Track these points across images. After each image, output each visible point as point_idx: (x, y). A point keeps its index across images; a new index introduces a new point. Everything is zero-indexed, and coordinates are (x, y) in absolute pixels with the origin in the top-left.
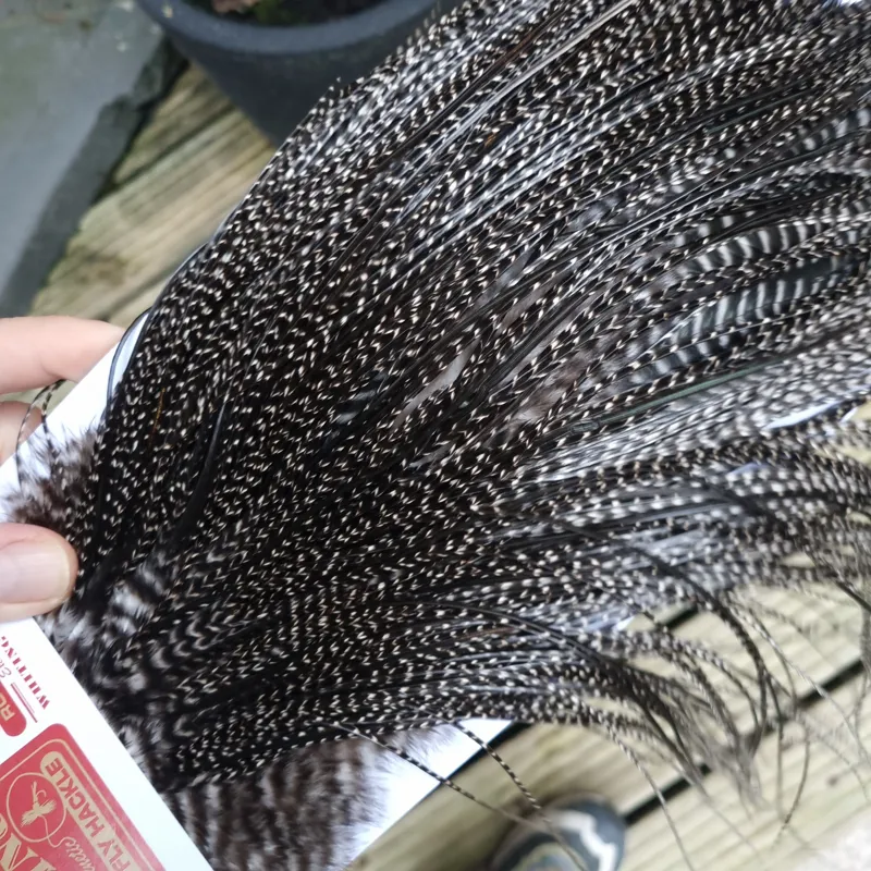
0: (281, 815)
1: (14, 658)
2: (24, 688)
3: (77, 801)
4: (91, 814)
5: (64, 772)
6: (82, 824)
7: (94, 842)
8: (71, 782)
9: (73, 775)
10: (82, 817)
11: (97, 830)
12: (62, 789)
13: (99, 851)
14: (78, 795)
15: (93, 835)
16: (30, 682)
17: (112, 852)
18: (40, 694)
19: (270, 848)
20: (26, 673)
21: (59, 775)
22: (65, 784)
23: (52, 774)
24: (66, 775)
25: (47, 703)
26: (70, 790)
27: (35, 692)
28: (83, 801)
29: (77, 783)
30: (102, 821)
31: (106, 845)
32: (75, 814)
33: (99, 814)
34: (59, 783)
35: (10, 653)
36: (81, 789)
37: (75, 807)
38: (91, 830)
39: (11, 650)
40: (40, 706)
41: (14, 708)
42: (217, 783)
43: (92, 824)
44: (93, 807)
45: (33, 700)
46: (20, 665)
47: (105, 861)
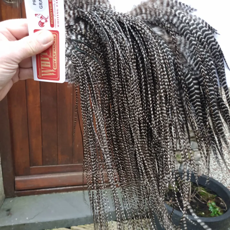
1: (58, 14)
2: (57, 21)
4: (55, 48)
7: (53, 52)
9: (56, 40)
14: (55, 44)
16: (58, 21)
17: (55, 55)
18: (58, 24)
20: (58, 19)
21: (54, 39)
25: (59, 26)
26: (54, 42)
27: (58, 23)
31: (55, 54)
32: (53, 46)
35: (57, 13)
40: (57, 26)
41: (53, 23)
44: (56, 47)
45: (57, 24)
46: (58, 17)
47: (53, 56)
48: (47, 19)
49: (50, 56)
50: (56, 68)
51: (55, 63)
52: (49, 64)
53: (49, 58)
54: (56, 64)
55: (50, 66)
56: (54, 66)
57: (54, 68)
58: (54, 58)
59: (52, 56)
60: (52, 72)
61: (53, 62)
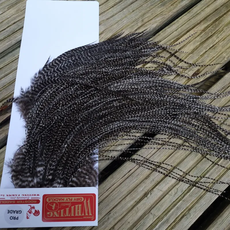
0: (83, 171)
1: (27, 195)
2: (33, 197)
3: (57, 200)
4: (61, 199)
5: (51, 199)
6: (61, 201)
7: (65, 201)
8: (54, 199)
9: (53, 198)
10: (60, 201)
11: (64, 200)
12: (54, 201)
13: (67, 201)
14: (56, 199)
15: (64, 201)
16: (33, 195)
17: (68, 200)
18: (36, 195)
19: (87, 177)
20: (31, 195)
21: (51, 200)
22: (53, 200)
23: (50, 201)
24: (52, 199)
25: (39, 195)
26: (55, 200)
27: (35, 195)
28: (58, 199)
29: (54, 198)
30: (63, 198)
31: (67, 200)
32: (59, 201)
33: (61, 198)
34: (52, 201)
35: (26, 195)
36: (56, 198)
37: (58, 201)
38: (63, 200)
39: (25, 195)
40: (38, 196)
41: (35, 200)
42: (73, 177)
43: (62, 200)
44: (60, 198)
45: (36, 197)
46: (29, 195)
47: (69, 201)
48: (32, 207)
49: (70, 205)
50: (81, 198)
51: (76, 199)
52: (78, 206)
53: (72, 206)
54: (78, 198)
55: (80, 205)
56: (80, 200)
57: (81, 200)
58: (72, 200)
59: (69, 203)
60: (87, 203)
61: (75, 201)
